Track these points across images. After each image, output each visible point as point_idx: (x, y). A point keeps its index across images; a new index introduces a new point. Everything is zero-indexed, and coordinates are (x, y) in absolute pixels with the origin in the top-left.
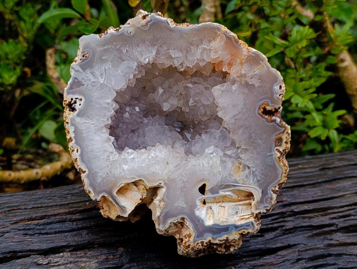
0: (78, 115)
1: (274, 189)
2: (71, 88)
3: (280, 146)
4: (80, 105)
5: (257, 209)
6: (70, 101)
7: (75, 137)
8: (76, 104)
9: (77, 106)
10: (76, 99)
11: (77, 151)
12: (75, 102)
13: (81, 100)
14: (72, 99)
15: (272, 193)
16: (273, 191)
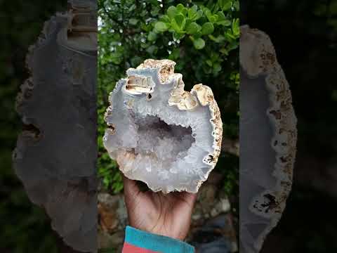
0: (263, 189)
1: (44, 40)
2: (264, 226)
3: (28, 90)
4: (257, 201)
5: (66, 19)
6: (269, 211)
7: (275, 161)
8: (263, 203)
9: (262, 200)
10: (261, 211)
11: (276, 142)
12: (264, 206)
13: (254, 206)
14: (267, 211)
15: (46, 36)
16: (44, 38)
